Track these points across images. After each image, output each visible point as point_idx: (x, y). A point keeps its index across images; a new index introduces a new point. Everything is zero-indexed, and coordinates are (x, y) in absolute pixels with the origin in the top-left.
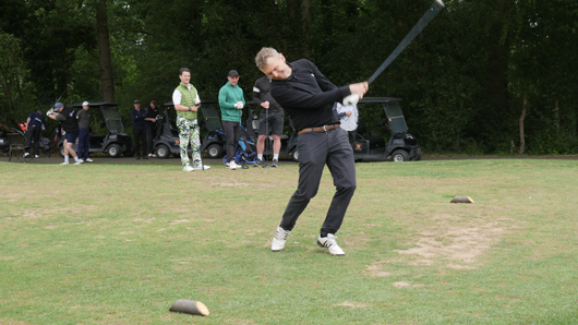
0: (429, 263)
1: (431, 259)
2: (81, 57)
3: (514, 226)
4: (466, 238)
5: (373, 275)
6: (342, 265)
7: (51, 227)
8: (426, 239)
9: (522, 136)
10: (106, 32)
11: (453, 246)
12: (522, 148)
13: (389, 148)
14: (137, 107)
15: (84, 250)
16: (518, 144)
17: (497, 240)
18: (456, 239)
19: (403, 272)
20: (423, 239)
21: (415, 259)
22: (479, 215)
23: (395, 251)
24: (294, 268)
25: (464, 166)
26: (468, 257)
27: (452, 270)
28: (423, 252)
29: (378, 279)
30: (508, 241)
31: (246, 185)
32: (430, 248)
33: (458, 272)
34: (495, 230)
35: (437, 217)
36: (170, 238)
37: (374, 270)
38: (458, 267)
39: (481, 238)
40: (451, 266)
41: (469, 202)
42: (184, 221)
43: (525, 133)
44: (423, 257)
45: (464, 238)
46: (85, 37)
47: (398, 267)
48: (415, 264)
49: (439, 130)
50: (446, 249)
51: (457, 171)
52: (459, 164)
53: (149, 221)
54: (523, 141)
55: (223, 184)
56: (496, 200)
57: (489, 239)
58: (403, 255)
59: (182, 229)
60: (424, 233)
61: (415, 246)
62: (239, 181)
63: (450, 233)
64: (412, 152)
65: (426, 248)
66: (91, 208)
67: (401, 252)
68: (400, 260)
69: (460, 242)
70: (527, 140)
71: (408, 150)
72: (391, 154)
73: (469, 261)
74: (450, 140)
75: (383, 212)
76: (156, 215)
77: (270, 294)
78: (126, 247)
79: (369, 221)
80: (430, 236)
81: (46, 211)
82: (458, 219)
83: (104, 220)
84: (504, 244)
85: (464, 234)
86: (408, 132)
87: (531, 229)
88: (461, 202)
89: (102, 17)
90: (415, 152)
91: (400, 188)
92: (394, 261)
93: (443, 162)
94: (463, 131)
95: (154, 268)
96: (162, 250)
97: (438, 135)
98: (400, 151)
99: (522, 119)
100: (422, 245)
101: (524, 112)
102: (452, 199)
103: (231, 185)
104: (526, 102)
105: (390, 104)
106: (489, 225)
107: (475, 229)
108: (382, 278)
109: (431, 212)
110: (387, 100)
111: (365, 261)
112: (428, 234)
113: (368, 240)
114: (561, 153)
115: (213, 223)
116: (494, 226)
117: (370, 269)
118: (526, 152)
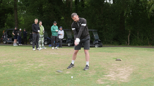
0: (114, 79)
1: (115, 78)
2: (9, 16)
3: (135, 68)
4: (123, 72)
5: (99, 83)
6: (90, 80)
7: (4, 66)
8: (112, 72)
9: (129, 40)
10: (16, 9)
11: (120, 74)
12: (129, 44)
13: (94, 43)
14: (25, 30)
15: (14, 74)
16: (128, 43)
17: (132, 72)
18: (120, 72)
19: (107, 82)
20: (111, 72)
21: (110, 78)
22: (124, 64)
23: (104, 75)
24: (76, 81)
25: (116, 49)
26: (125, 77)
27: (122, 82)
28: (112, 76)
30: (134, 73)
31: (58, 54)
32: (113, 74)
33: (124, 82)
34: (130, 69)
35: (113, 65)
36: (39, 70)
37: (99, 81)
38: (123, 81)
39: (127, 72)
40: (121, 80)
41: (121, 60)
42: (42, 65)
43: (130, 40)
44: (112, 78)
45: (122, 71)
46: (11, 11)
47: (106, 81)
48: (111, 80)
49: (107, 38)
50: (118, 75)
51: (115, 51)
52: (116, 48)
53: (32, 65)
54: (129, 42)
55: (51, 53)
56: (128, 60)
57: (129, 72)
58: (106, 77)
59: (42, 67)
60: (110, 70)
61: (109, 74)
62: (55, 53)
63: (118, 70)
64: (100, 44)
65: (112, 75)
66: (15, 60)
67: (106, 76)
68: (106, 78)
69: (122, 73)
70: (130, 42)
71: (99, 44)
72: (94, 45)
73: (125, 79)
74: (110, 41)
75: (98, 63)
76: (34, 63)
78: (27, 73)
79: (94, 66)
80: (113, 71)
81: (2, 61)
82: (119, 66)
83: (19, 64)
84: (134, 74)
85: (122, 70)
86: (99, 39)
87: (140, 69)
88: (119, 60)
89: (15, 6)
90: (101, 44)
91: (100, 56)
92: (104, 79)
93: (110, 48)
94: (113, 39)
95: (35, 80)
96: (37, 74)
97: (106, 40)
98: (97, 44)
99: (129, 36)
100: (111, 74)
101: (129, 34)
102: (116, 59)
103: (53, 54)
104: (130, 32)
105: (94, 31)
106: (128, 68)
107: (125, 69)
108: (102, 84)
109: (111, 63)
110: (94, 30)
111: (96, 79)
112: (112, 70)
113: (96, 72)
114: (139, 45)
115: (51, 66)
116: (129, 68)
117: (98, 81)
118: (130, 45)
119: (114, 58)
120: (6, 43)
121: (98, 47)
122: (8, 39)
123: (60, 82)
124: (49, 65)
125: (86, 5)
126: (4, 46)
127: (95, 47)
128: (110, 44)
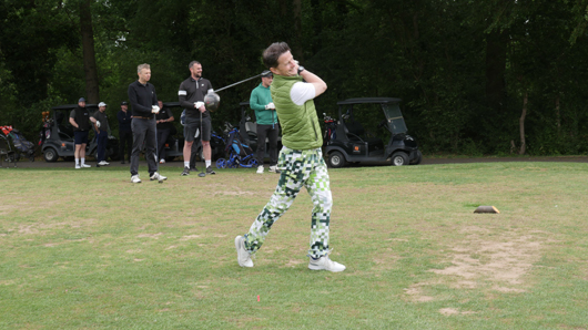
0: (472, 285)
1: (472, 280)
2: (64, 57)
3: (550, 240)
4: (504, 255)
5: (415, 300)
6: (378, 288)
7: (50, 245)
8: (461, 256)
9: (523, 135)
10: (89, 30)
11: (491, 265)
12: (523, 148)
13: (389, 150)
14: (124, 108)
15: (91, 273)
16: (518, 144)
17: (538, 257)
18: (493, 256)
19: (446, 296)
20: (457, 256)
21: (455, 281)
22: (508, 227)
23: (431, 270)
24: (326, 293)
25: (475, 171)
26: (513, 276)
27: (500, 294)
28: (461, 271)
29: (422, 306)
30: (549, 257)
31: (251, 193)
32: (468, 266)
33: (507, 295)
34: (532, 244)
35: (464, 230)
36: (182, 258)
37: (414, 293)
38: (505, 290)
39: (519, 254)
40: (496, 288)
41: (494, 212)
42: (194, 236)
43: (525, 133)
44: (463, 279)
45: (501, 254)
46: (68, 37)
47: (439, 290)
48: (458, 286)
49: (436, 130)
50: (485, 268)
51: (470, 176)
52: (473, 168)
53: (156, 237)
54: (523, 141)
55: (226, 193)
56: (521, 210)
57: (528, 256)
58: (441, 275)
59: (193, 246)
60: (456, 249)
61: (451, 265)
63: (485, 249)
64: (412, 154)
65: (463, 267)
66: (90, 222)
67: (438, 272)
68: (440, 282)
69: (499, 259)
70: (527, 141)
71: (408, 152)
72: (390, 156)
73: (514, 282)
74: (447, 141)
75: (406, 225)
76: (163, 230)
77: (307, 324)
78: (137, 268)
79: (393, 235)
80: (464, 253)
81: (42, 226)
82: (488, 232)
83: (107, 236)
84: (545, 261)
85: (500, 250)
86: (408, 133)
87: (570, 243)
88: (486, 212)
89: (85, 14)
90: (415, 154)
91: (416, 196)
92: (433, 283)
93: (452, 166)
94: (461, 131)
95: (171, 293)
96: (177, 272)
97: (436, 136)
98: (400, 153)
99: (522, 119)
100: (458, 263)
101: (524, 111)
102: (475, 209)
103: (235, 193)
104: (526, 101)
105: (388, 104)
106: (523, 239)
107: (510, 244)
108: (425, 304)
109: (457, 223)
110: (386, 100)
111: (401, 283)
112: (461, 250)
113: (399, 258)
114: (562, 153)
115: (226, 239)
116: (528, 240)
117: (409, 292)
118: (527, 152)
119: (469, 206)
120: (54, 160)
121: (405, 164)
122: (63, 144)
123: (266, 299)
124: (220, 236)
125: (353, 6)
126: (48, 168)
127: (392, 164)
128: (450, 151)
